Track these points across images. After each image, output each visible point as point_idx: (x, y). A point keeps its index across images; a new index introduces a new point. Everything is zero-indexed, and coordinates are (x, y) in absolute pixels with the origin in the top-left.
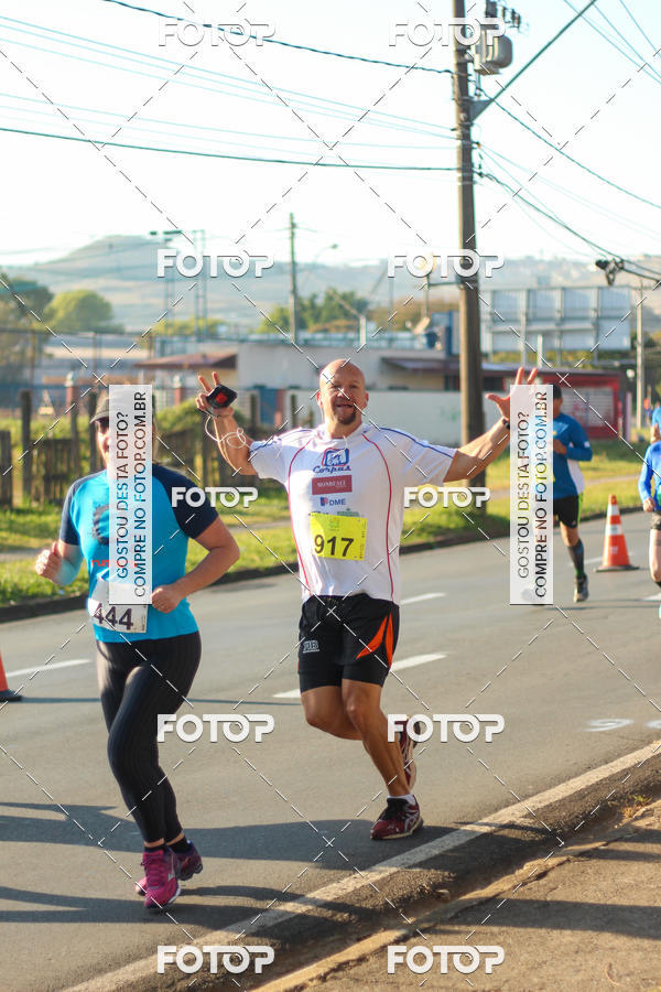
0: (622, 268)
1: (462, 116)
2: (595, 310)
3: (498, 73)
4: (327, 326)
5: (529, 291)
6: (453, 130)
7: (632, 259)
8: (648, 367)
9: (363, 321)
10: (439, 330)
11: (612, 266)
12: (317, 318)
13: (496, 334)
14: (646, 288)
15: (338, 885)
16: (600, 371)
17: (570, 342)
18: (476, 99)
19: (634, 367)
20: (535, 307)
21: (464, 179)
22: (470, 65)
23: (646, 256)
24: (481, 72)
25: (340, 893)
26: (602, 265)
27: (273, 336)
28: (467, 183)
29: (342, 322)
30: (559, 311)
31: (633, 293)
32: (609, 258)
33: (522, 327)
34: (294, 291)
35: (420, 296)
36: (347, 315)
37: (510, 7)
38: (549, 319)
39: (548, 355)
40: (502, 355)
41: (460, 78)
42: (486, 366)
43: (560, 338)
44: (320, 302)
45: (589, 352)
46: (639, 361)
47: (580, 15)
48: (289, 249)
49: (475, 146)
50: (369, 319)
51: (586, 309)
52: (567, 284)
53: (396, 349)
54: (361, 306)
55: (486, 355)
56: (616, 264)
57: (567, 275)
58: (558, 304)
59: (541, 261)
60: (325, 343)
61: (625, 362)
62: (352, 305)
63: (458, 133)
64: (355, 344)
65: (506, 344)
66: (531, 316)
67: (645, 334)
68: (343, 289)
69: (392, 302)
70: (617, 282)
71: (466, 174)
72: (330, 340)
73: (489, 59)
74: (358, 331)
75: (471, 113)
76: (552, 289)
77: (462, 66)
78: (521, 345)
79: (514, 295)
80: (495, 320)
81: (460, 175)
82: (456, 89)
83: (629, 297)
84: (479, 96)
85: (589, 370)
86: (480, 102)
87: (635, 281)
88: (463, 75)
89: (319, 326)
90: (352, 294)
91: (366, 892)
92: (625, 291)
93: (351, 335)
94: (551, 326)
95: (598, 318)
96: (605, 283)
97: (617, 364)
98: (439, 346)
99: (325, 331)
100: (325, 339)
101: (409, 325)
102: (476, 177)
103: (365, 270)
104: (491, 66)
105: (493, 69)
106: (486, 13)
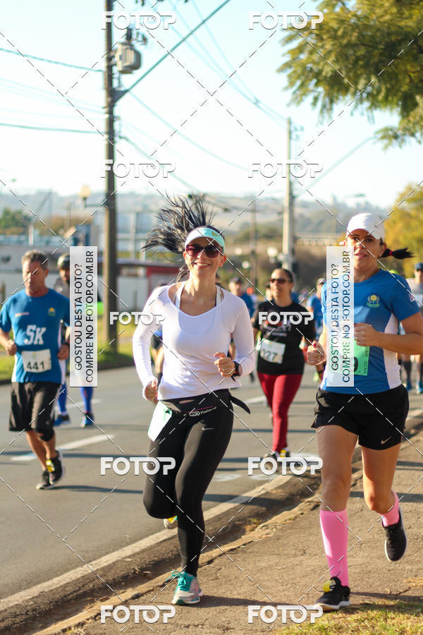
3: (131, 73)
4: (5, 231)
5: (137, 214)
6: (104, 108)
9: (31, 229)
10: (81, 236)
18: (117, 89)
20: (141, 223)
21: (109, 139)
22: (114, 68)
24: (122, 72)
29: (15, 229)
32: (196, 194)
33: (133, 236)
41: (108, 75)
42: (121, 260)
49: (116, 119)
54: (27, 219)
63: (106, 110)
66: (138, 229)
68: (14, 208)
71: (110, 136)
73: (127, 64)
75: (115, 97)
76: (151, 212)
77: (110, 68)
81: (107, 137)
82: (106, 82)
86: (120, 91)
88: (110, 73)
104: (128, 69)
105: (130, 70)
106: (127, 35)
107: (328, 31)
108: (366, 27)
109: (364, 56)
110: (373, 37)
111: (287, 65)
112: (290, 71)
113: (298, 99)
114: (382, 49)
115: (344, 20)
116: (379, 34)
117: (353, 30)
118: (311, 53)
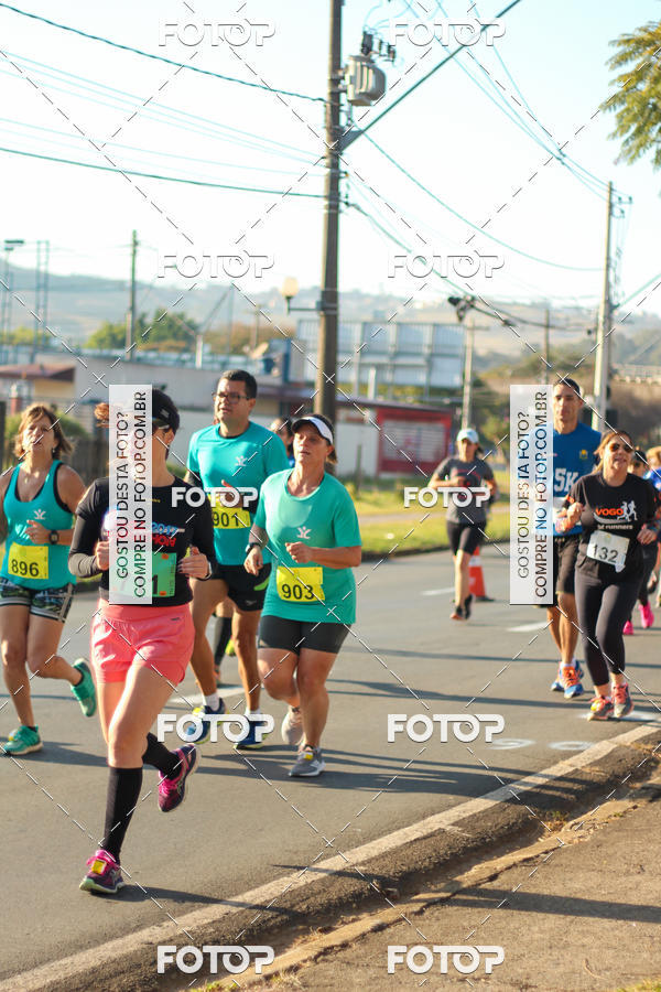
0: (472, 306)
1: (332, 144)
2: (430, 347)
3: (369, 105)
4: (157, 345)
5: (365, 324)
8: (475, 407)
9: (199, 343)
10: (277, 357)
11: (463, 303)
12: (146, 337)
16: (427, 407)
17: (402, 377)
18: (347, 129)
20: (370, 340)
21: (330, 208)
22: (343, 96)
24: (353, 103)
26: (454, 301)
27: (105, 352)
28: (333, 211)
30: (393, 346)
32: (461, 295)
33: (355, 358)
34: (133, 309)
36: (183, 336)
38: (383, 353)
39: (379, 388)
41: (332, 107)
43: (393, 372)
44: (149, 320)
45: (419, 388)
46: (466, 400)
47: (452, 56)
48: (130, 265)
50: (205, 340)
51: (420, 345)
52: (406, 318)
56: (467, 301)
58: (392, 338)
60: (158, 362)
61: (455, 399)
63: (327, 161)
64: (189, 365)
67: (473, 373)
69: (230, 325)
71: (332, 203)
72: (162, 359)
73: (363, 90)
75: (342, 142)
76: (388, 322)
77: (335, 96)
81: (327, 203)
82: (329, 118)
83: (463, 336)
84: (349, 126)
85: (417, 405)
86: (350, 132)
89: (148, 344)
93: (186, 356)
94: (384, 360)
95: (432, 355)
97: (447, 401)
98: (276, 372)
99: (157, 350)
100: (157, 358)
101: (246, 349)
102: (342, 206)
104: (364, 98)
105: (366, 101)
106: (363, 45)
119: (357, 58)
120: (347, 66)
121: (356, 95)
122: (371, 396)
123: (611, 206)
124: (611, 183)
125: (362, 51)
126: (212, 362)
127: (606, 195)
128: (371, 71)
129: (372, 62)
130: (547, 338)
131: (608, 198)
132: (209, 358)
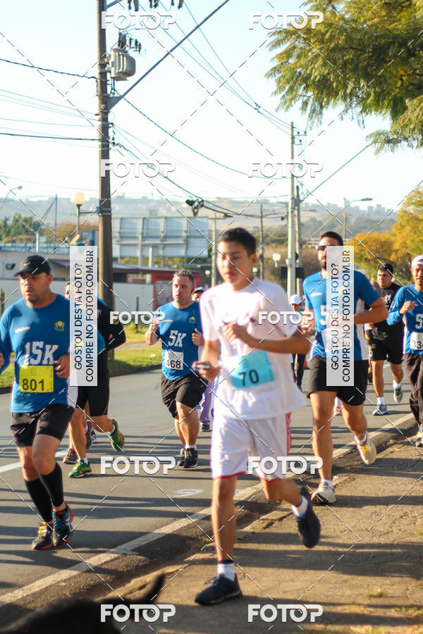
0: (203, 206)
1: (102, 106)
2: (186, 232)
3: (126, 80)
4: (14, 238)
5: (144, 219)
6: (96, 115)
7: (210, 200)
9: (37, 235)
10: (86, 243)
11: (196, 204)
12: (8, 233)
13: (122, 245)
14: (218, 219)
15: (12, 594)
17: (170, 252)
18: (111, 95)
19: (210, 268)
20: (148, 229)
21: (103, 146)
22: (108, 74)
23: (219, 198)
25: (13, 599)
26: (190, 203)
28: (106, 149)
29: (24, 236)
30: (163, 232)
31: (210, 221)
32: (195, 199)
33: (139, 242)
35: (74, 220)
36: (27, 231)
37: (134, 38)
38: (157, 237)
39: (155, 260)
40: (127, 259)
41: (101, 81)
42: (115, 266)
43: (163, 248)
44: (10, 223)
45: (181, 258)
46: (213, 265)
49: (110, 125)
50: (41, 235)
51: (180, 231)
52: (169, 215)
53: (59, 254)
54: (37, 226)
55: (116, 259)
56: (199, 203)
57: (169, 210)
58: (162, 228)
59: (152, 200)
60: (13, 249)
61: (204, 265)
62: (30, 226)
63: (100, 117)
64: (33, 250)
65: (129, 252)
66: (145, 235)
68: (25, 215)
69: (56, 224)
70: (199, 215)
71: (104, 143)
72: (15, 247)
73: (120, 70)
74: (35, 242)
75: (108, 105)
76: (159, 218)
77: (103, 75)
78: (138, 254)
79: (133, 221)
80: (122, 237)
81: (100, 143)
82: (99, 89)
83: (207, 224)
84: (114, 94)
86: (114, 98)
87: (211, 214)
88: (104, 80)
89: (10, 238)
90: (31, 218)
91: (30, 599)
92: (205, 220)
93: (29, 245)
94: (158, 242)
95: (188, 237)
96: (191, 214)
97: (199, 266)
99: (13, 242)
100: (12, 247)
101: (67, 239)
102: (111, 146)
103: (39, 203)
104: (121, 75)
105: (123, 77)
106: (119, 41)
107: (315, 36)
108: (354, 30)
109: (352, 60)
110: (360, 40)
111: (275, 70)
112: (278, 76)
113: (287, 104)
114: (369, 52)
115: (332, 24)
116: (366, 37)
117: (341, 33)
118: (299, 57)
119: (116, 50)
120: (110, 56)
121: (116, 74)
122: (150, 266)
123: (293, 138)
124: (292, 123)
125: (119, 45)
126: (47, 248)
127: (290, 131)
128: (125, 58)
129: (126, 52)
130: (262, 223)
131: (290, 133)
132: (45, 245)
